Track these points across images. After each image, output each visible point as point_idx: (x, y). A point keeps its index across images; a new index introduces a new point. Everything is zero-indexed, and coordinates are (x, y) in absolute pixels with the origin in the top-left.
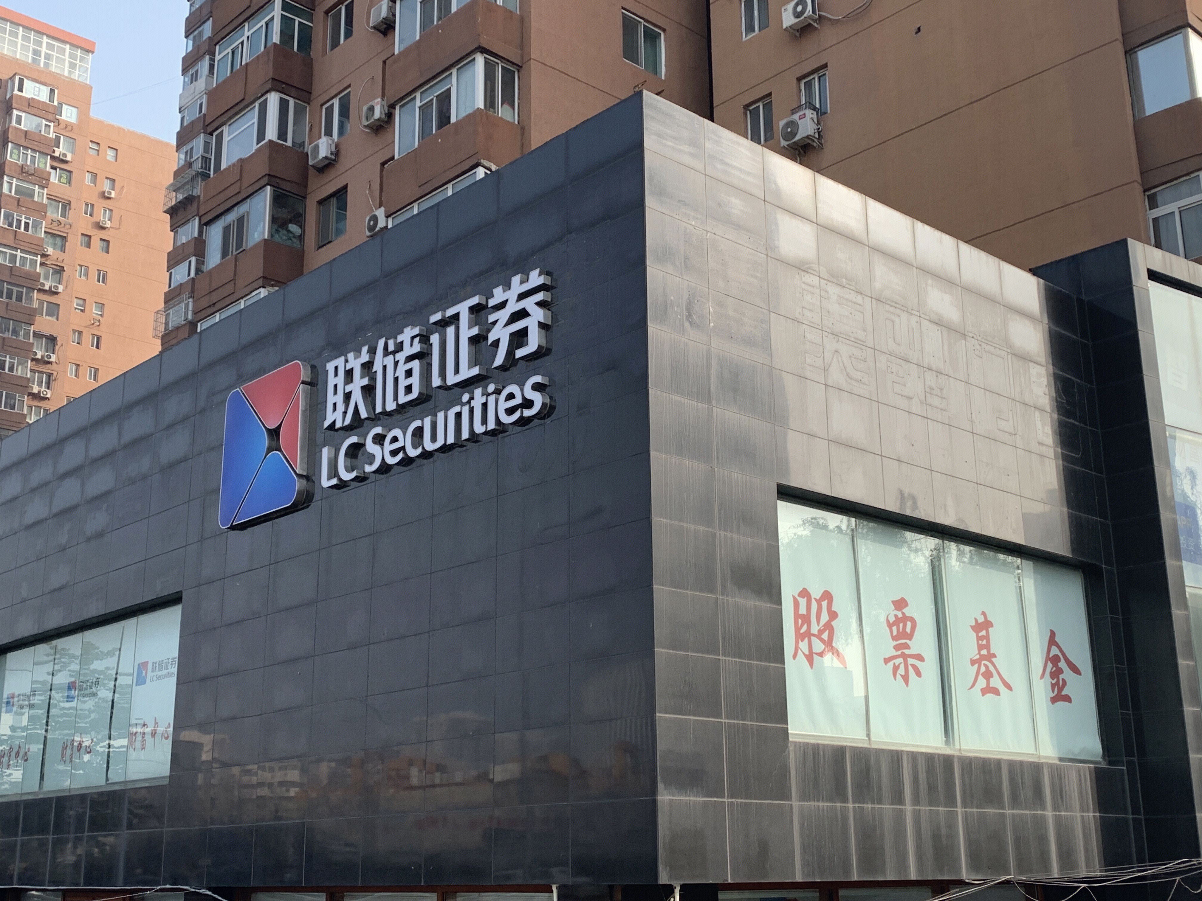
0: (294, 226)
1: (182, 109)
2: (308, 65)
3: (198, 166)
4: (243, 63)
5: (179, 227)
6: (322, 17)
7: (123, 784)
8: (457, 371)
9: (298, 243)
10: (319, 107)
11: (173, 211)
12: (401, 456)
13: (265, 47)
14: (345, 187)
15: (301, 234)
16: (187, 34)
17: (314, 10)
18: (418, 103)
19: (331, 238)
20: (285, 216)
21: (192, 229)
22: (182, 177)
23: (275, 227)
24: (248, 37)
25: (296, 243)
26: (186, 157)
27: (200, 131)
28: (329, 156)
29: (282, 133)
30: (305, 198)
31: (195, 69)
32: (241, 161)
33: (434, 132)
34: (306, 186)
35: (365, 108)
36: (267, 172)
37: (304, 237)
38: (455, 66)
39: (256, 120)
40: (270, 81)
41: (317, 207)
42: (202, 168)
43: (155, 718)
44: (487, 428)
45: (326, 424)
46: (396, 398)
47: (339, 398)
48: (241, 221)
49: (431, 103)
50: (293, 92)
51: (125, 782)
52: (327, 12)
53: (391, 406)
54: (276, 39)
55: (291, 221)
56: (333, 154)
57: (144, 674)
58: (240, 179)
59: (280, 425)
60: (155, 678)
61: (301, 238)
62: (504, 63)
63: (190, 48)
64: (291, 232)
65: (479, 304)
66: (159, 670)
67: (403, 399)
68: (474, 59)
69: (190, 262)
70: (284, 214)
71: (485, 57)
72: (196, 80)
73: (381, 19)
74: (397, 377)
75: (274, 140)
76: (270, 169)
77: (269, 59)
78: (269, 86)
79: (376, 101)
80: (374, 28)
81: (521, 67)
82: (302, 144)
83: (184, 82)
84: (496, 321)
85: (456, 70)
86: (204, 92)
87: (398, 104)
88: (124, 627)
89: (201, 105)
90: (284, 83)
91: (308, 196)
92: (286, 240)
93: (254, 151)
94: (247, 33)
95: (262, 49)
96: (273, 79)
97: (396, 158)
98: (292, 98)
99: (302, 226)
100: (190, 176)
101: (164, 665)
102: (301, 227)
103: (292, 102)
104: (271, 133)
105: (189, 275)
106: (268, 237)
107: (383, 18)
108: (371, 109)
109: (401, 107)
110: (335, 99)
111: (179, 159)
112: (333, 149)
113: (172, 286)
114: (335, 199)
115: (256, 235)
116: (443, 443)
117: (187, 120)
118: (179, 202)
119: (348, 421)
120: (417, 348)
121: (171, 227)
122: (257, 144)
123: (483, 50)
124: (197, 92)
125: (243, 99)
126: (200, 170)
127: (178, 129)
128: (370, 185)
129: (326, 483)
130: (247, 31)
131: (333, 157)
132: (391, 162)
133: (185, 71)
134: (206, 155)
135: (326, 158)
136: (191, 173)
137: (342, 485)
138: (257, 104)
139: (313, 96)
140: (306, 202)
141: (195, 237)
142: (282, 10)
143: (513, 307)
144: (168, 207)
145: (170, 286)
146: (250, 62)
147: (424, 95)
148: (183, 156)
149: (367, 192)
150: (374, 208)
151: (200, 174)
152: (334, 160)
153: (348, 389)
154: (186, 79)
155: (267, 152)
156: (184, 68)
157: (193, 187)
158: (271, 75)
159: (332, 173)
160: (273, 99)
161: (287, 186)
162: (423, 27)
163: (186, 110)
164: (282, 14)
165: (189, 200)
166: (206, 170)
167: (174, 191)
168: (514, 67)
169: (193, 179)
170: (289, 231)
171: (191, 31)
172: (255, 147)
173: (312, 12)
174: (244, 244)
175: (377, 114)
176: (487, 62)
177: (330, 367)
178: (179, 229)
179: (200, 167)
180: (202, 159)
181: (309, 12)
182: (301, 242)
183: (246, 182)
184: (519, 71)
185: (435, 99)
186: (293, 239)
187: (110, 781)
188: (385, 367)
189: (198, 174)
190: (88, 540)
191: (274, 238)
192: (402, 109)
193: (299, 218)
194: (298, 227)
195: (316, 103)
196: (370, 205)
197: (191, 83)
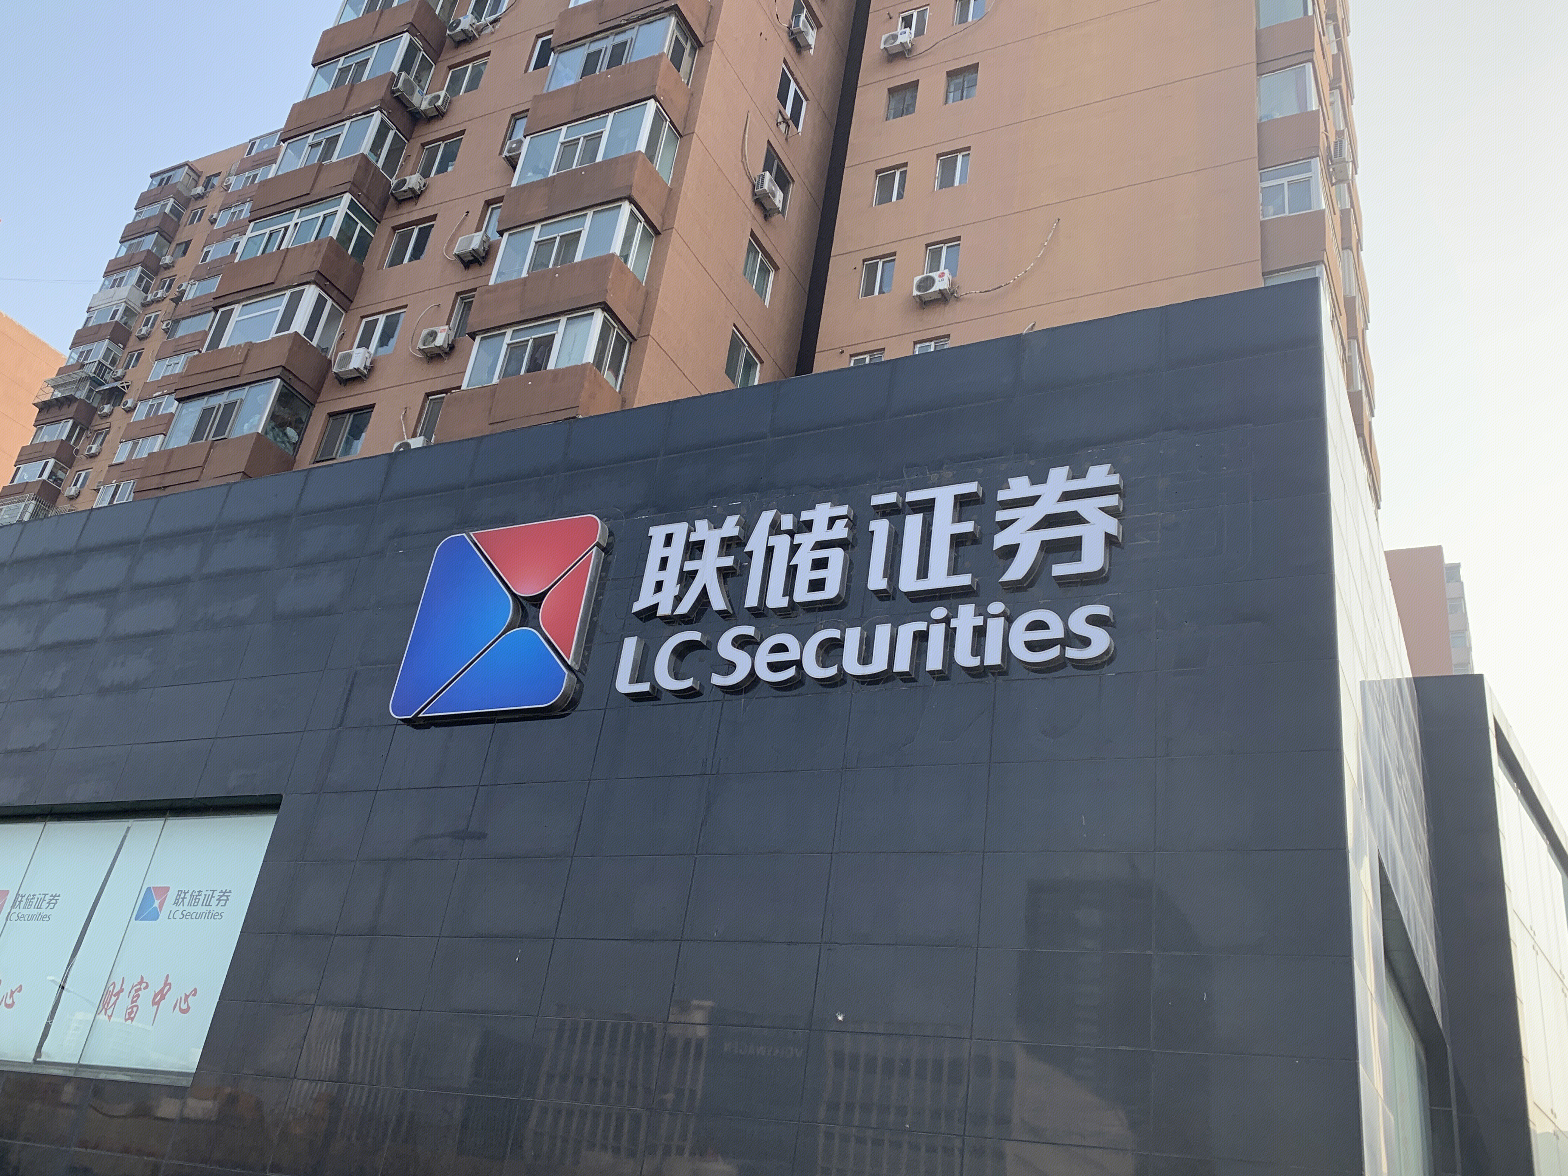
0: (292, 430)
1: (91, 310)
2: (359, 273)
3: (91, 370)
4: (282, 248)
5: (45, 424)
6: (387, 234)
7: (74, 1069)
8: (923, 572)
9: (291, 449)
10: (359, 319)
11: (44, 407)
12: (791, 672)
13: (316, 238)
14: (372, 406)
15: (297, 442)
16: (123, 240)
17: (379, 222)
18: (507, 340)
19: (336, 455)
20: (286, 416)
21: (62, 431)
22: (69, 375)
23: (273, 424)
24: (296, 224)
25: (289, 449)
26: (78, 358)
27: (106, 336)
28: (362, 369)
29: (311, 329)
30: (313, 405)
31: (122, 276)
32: (250, 346)
33: (522, 372)
34: (318, 394)
35: (425, 332)
36: (283, 364)
37: (299, 446)
38: (566, 315)
39: (282, 309)
40: (315, 273)
41: (326, 418)
42: (95, 373)
43: (168, 976)
44: (982, 661)
45: (637, 607)
46: (789, 590)
47: (671, 577)
48: (230, 408)
49: (526, 343)
50: (335, 293)
51: (79, 1066)
52: (395, 229)
53: (776, 600)
54: (334, 233)
55: (290, 425)
56: (366, 369)
57: (156, 904)
58: (244, 362)
59: (544, 594)
60: (178, 915)
61: (296, 446)
62: (621, 330)
63: (123, 253)
64: (288, 437)
65: (975, 494)
66: (190, 904)
67: (802, 594)
68: (593, 314)
69: (46, 463)
70: (285, 413)
71: (605, 316)
72: (119, 286)
73: (471, 249)
74: (796, 566)
75: (300, 333)
76: (287, 362)
77: (319, 251)
78: (312, 278)
79: (442, 328)
80: (458, 256)
81: (636, 340)
82: (326, 350)
83: (103, 284)
84: (1012, 522)
85: (566, 319)
86: (124, 300)
87: (479, 334)
88: (129, 828)
89: (116, 312)
90: (328, 281)
91: (316, 405)
92: (280, 442)
93: (270, 339)
94: (295, 219)
95: (313, 240)
96: (318, 272)
97: (462, 388)
98: (331, 300)
99: (301, 434)
100: (79, 378)
101: (202, 898)
102: (299, 435)
103: (330, 302)
104: (299, 325)
105: (40, 476)
106: (262, 432)
107: (473, 249)
108: (433, 335)
109: (483, 339)
110: (382, 315)
111: (70, 357)
112: (368, 364)
113: (15, 483)
114: (352, 416)
115: (246, 426)
116: (884, 667)
117: (93, 322)
118: (56, 399)
119: (684, 608)
120: (840, 531)
121: (36, 421)
122: (277, 333)
123: (606, 308)
124: (116, 297)
125: (273, 283)
126: (92, 375)
127: (80, 327)
128: (405, 412)
129: (624, 684)
130: (297, 217)
131: (365, 372)
132: (457, 390)
133: (107, 274)
134: (104, 362)
135: (357, 370)
136: (81, 374)
137: (655, 694)
138: (288, 293)
139: (353, 306)
140: (313, 410)
141: (62, 440)
142: (348, 209)
143: (1049, 505)
144: (40, 401)
145: (12, 481)
146: (290, 248)
147: (516, 334)
148: (76, 356)
149: (402, 418)
150: (405, 436)
151: (91, 378)
152: (365, 376)
153: (689, 566)
154: (107, 283)
155: (288, 345)
156: (109, 270)
157: (78, 389)
158: (317, 267)
159: (358, 388)
160: (311, 293)
161: (298, 386)
162: (534, 266)
163: (97, 311)
164: (347, 213)
165: (68, 400)
166: (98, 375)
167: (52, 387)
168: (627, 338)
169: (81, 380)
170: (285, 434)
171: (127, 238)
172: (273, 335)
173: (377, 223)
174: (226, 433)
175: (440, 341)
176: (605, 322)
177: (658, 533)
178: (45, 426)
179: (93, 371)
180: (98, 365)
181: (374, 222)
182: (294, 449)
183: (250, 367)
184: (631, 343)
185: (531, 341)
186: (287, 444)
187: (43, 1058)
188: (770, 551)
189: (88, 377)
190: (103, 692)
191: (268, 436)
192: (484, 342)
193: (301, 426)
194: (296, 434)
195: (356, 314)
196: (403, 432)
197: (112, 287)
